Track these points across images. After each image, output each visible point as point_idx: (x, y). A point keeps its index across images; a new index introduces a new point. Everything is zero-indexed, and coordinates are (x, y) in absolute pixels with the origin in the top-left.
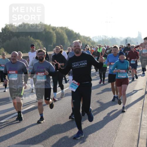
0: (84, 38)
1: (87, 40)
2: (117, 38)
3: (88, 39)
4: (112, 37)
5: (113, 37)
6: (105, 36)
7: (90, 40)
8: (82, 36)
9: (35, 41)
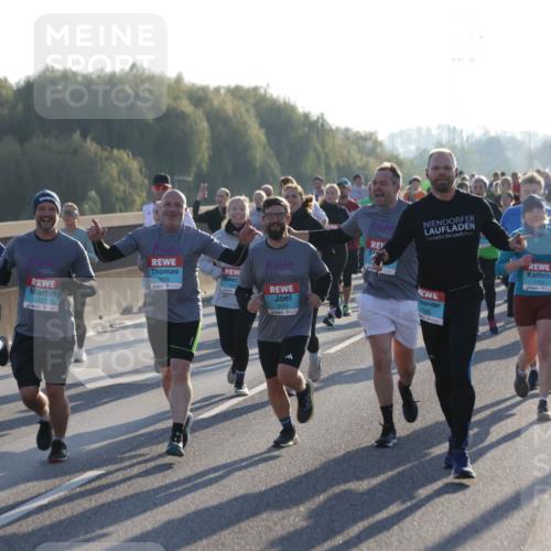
0: (348, 138)
1: (361, 150)
2: (509, 135)
3: (369, 144)
4: (486, 132)
5: (492, 134)
6: (449, 128)
7: (379, 150)
8: (337, 129)
9: (107, 159)
